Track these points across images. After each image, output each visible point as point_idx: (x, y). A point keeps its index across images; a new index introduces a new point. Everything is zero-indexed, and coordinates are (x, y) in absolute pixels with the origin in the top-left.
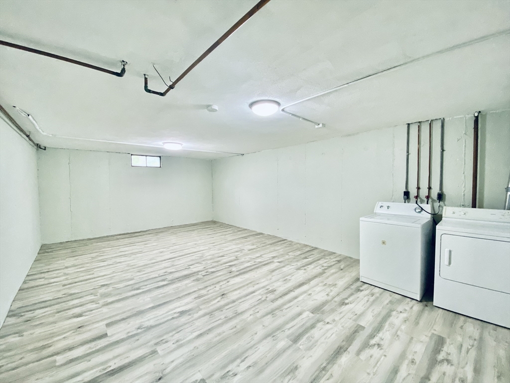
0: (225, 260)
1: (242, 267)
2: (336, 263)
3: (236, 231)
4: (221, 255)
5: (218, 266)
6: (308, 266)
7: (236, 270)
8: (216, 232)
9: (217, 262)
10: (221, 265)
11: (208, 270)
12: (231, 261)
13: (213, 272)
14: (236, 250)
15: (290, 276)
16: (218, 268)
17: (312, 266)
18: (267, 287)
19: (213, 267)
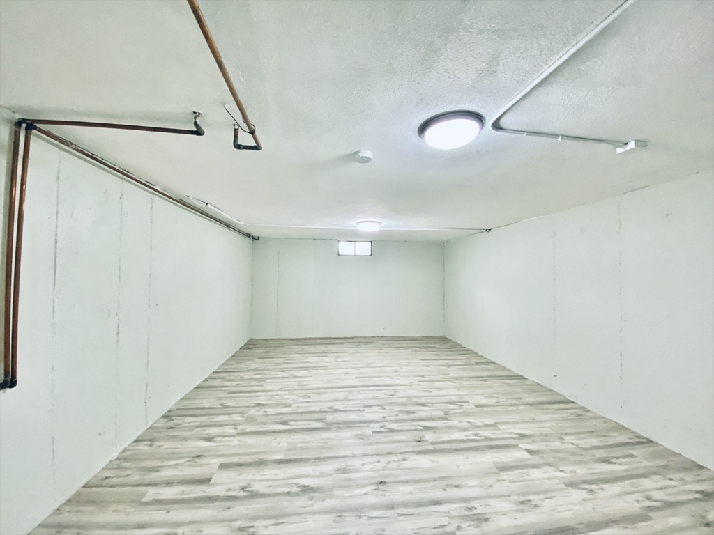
0: (423, 412)
1: (445, 437)
2: (697, 500)
3: (473, 361)
4: (422, 400)
5: (405, 421)
6: (604, 486)
7: (430, 440)
8: (437, 357)
9: (409, 413)
10: (414, 420)
11: (386, 424)
12: (433, 419)
13: (391, 430)
14: (454, 399)
15: (542, 496)
16: (404, 426)
17: (615, 488)
18: (473, 504)
19: (396, 421)
